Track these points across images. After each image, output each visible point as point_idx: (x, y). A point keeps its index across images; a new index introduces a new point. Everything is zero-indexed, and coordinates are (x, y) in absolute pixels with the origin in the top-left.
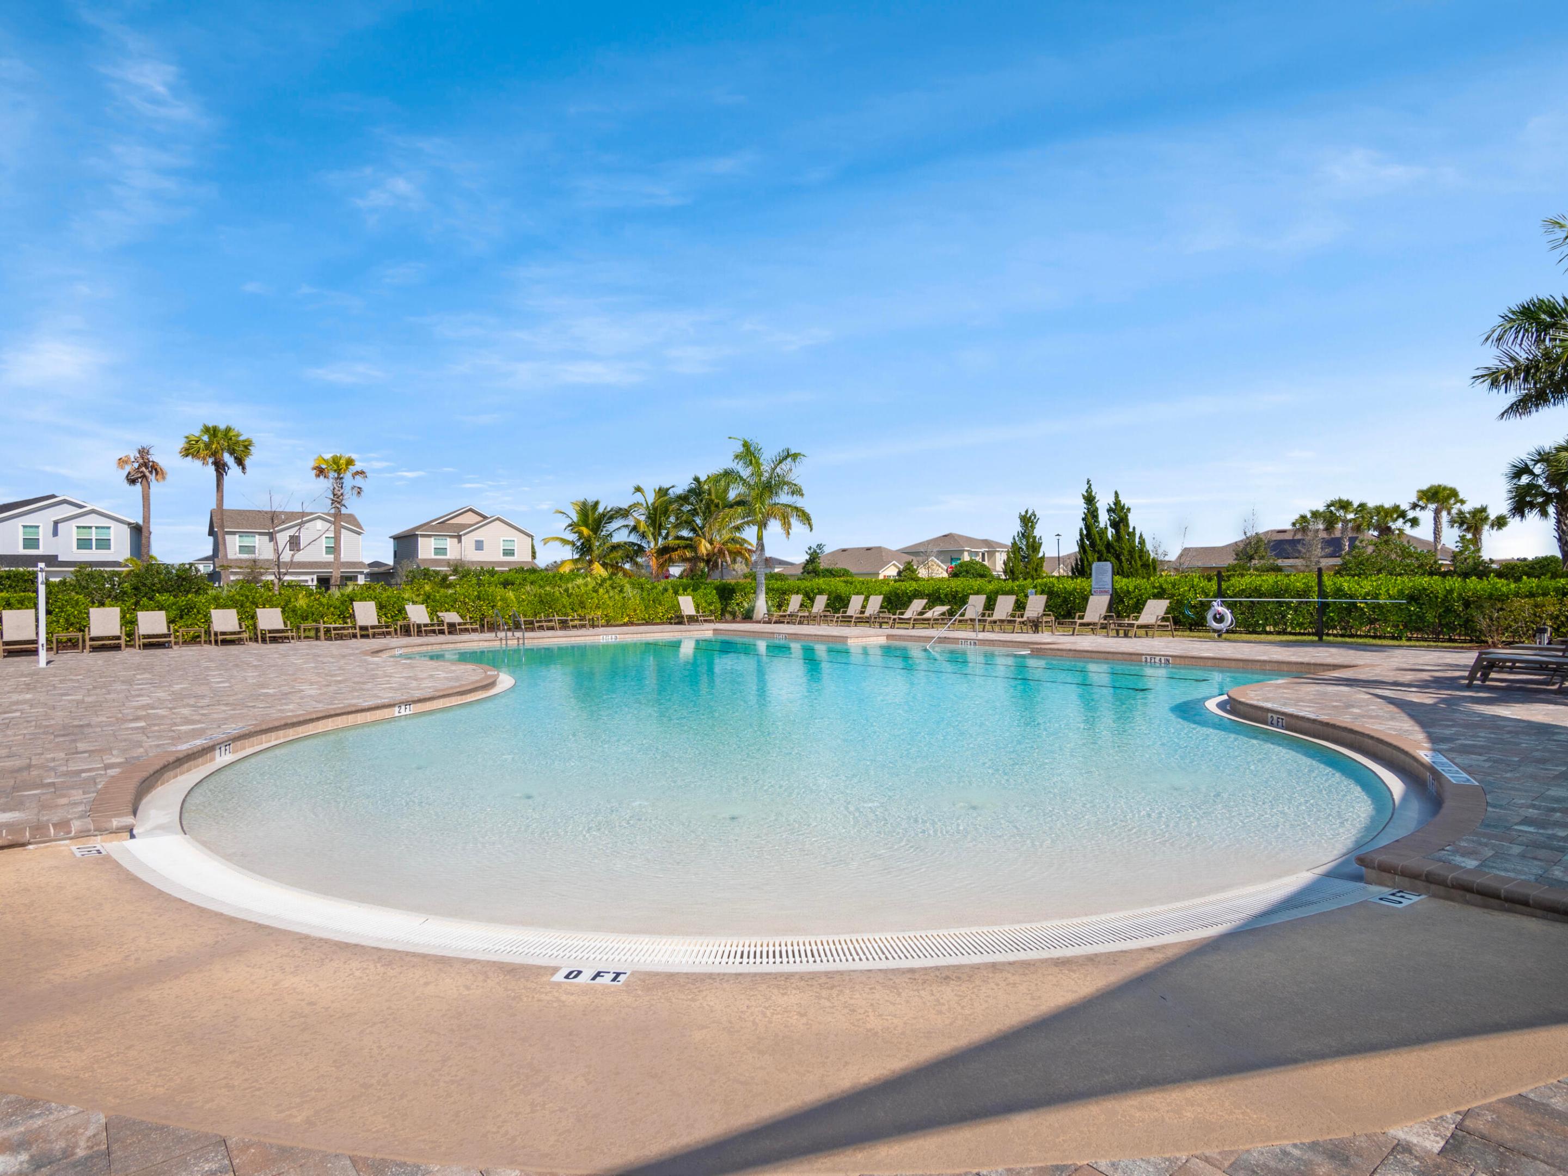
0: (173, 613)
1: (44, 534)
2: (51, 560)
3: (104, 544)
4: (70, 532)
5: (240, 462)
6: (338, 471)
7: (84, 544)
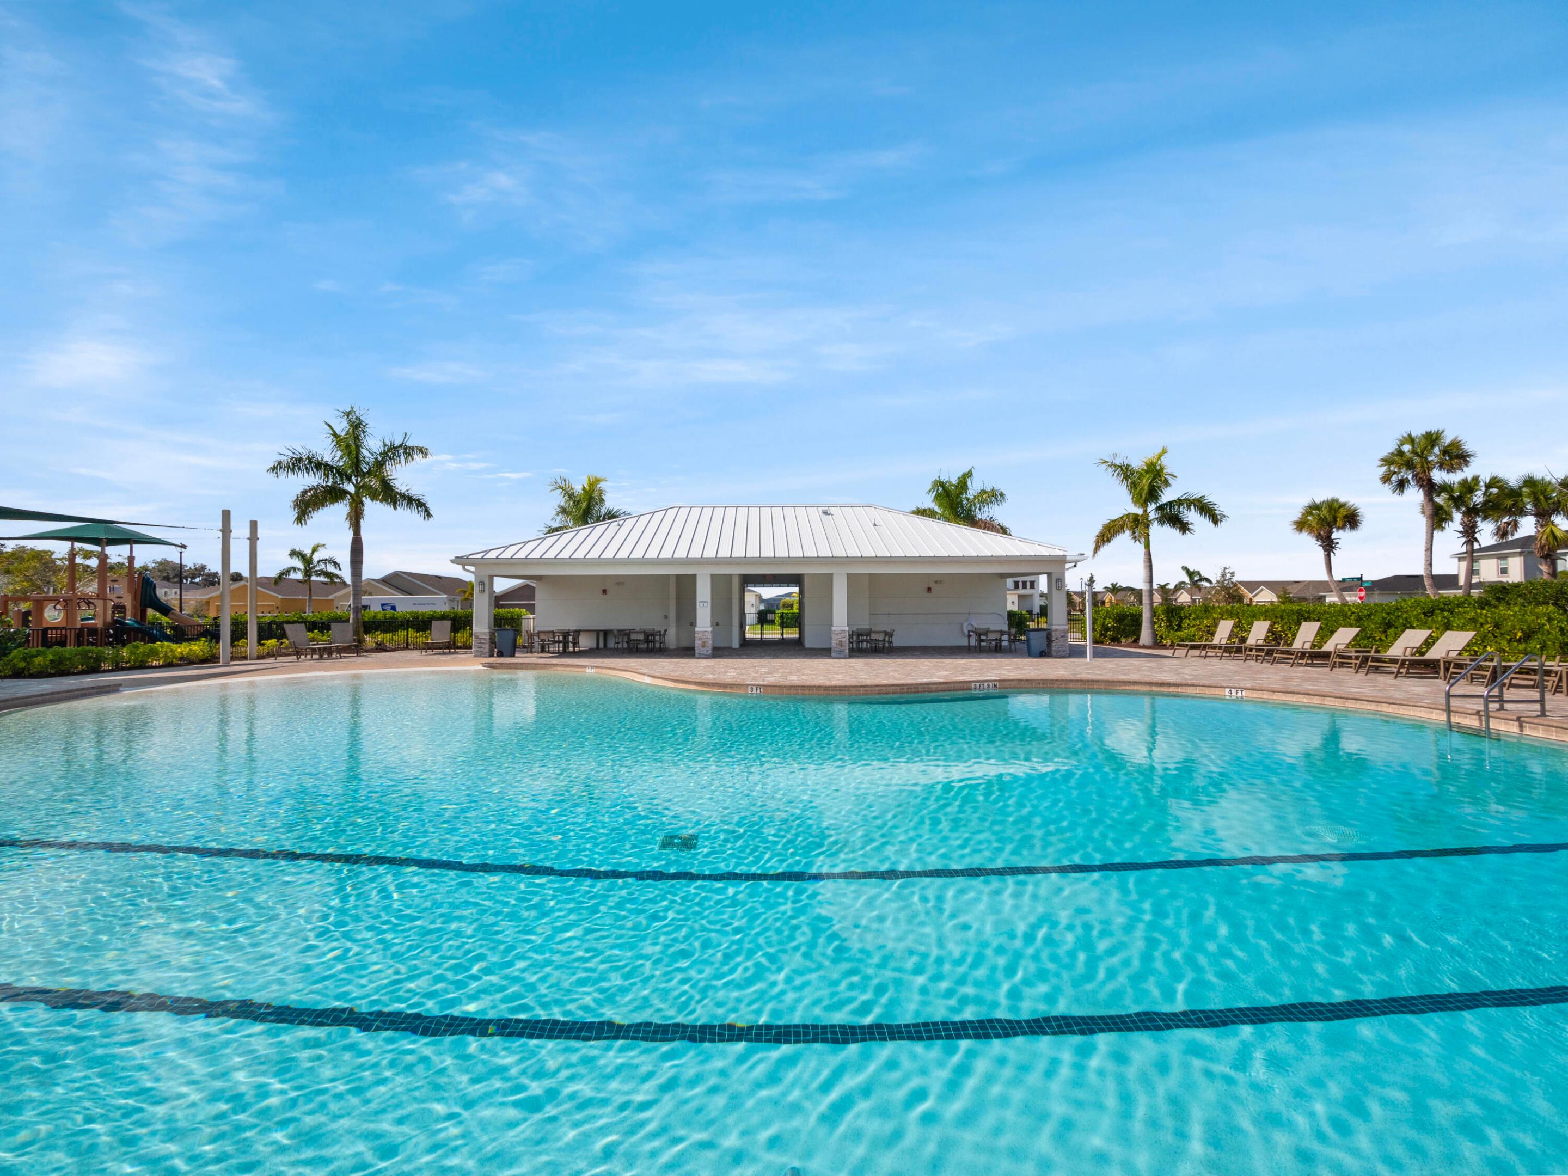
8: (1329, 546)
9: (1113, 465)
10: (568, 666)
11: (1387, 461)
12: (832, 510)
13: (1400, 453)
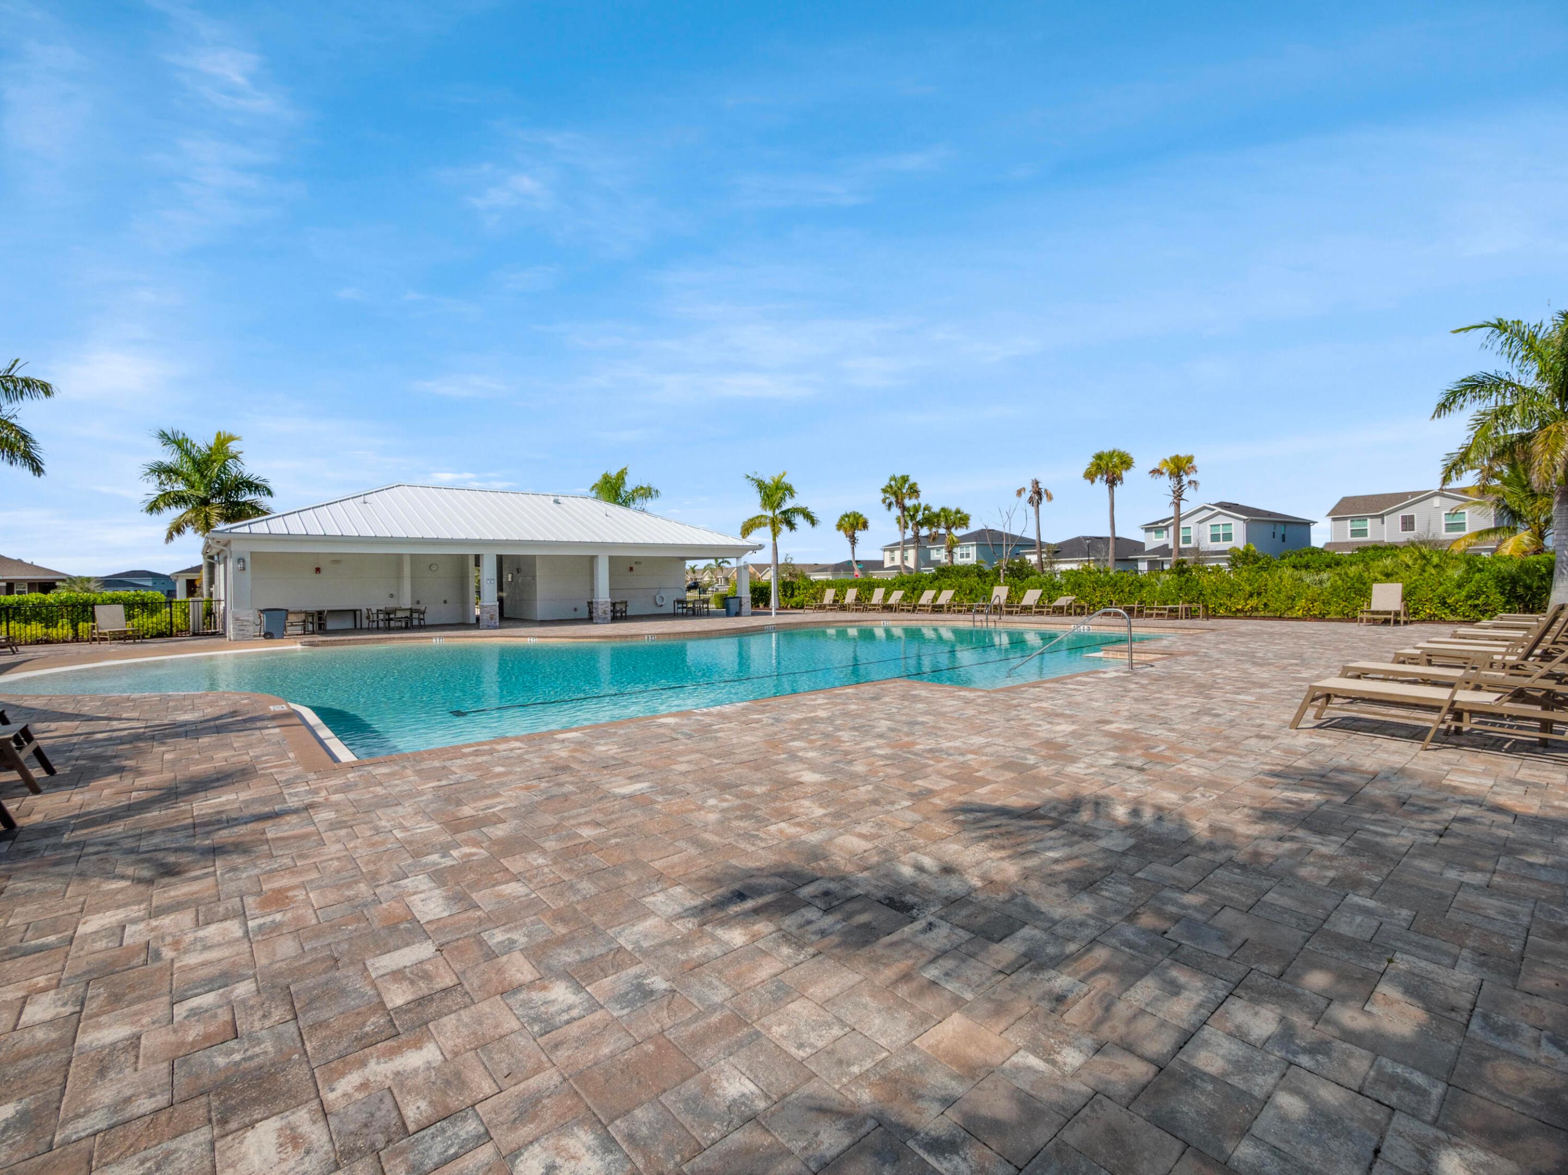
8: (853, 541)
9: (753, 479)
10: (418, 638)
11: (884, 491)
12: (561, 499)
13: (891, 487)
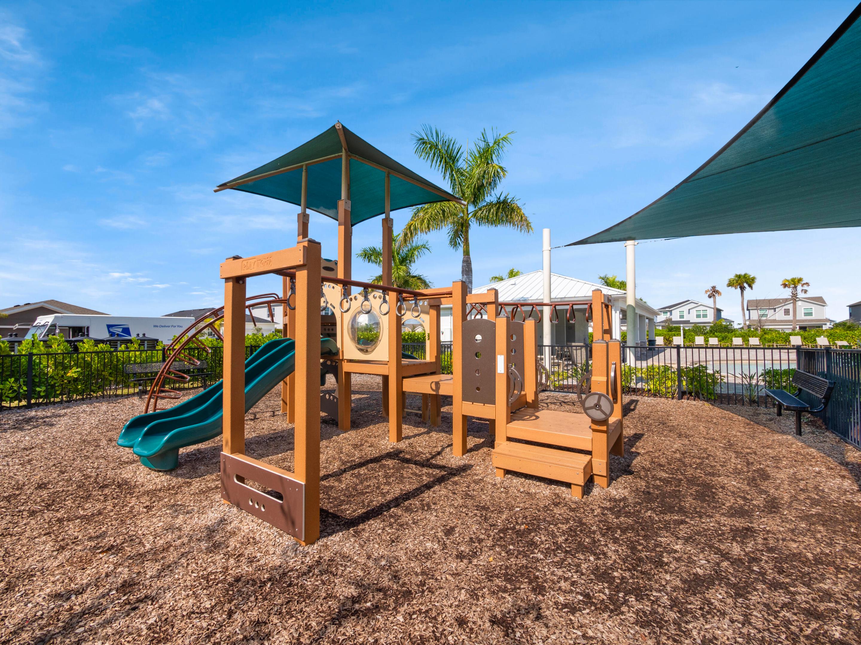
0: (720, 339)
1: (685, 314)
2: (688, 322)
3: (705, 316)
4: (694, 313)
5: (750, 286)
6: (794, 284)
7: (698, 316)
